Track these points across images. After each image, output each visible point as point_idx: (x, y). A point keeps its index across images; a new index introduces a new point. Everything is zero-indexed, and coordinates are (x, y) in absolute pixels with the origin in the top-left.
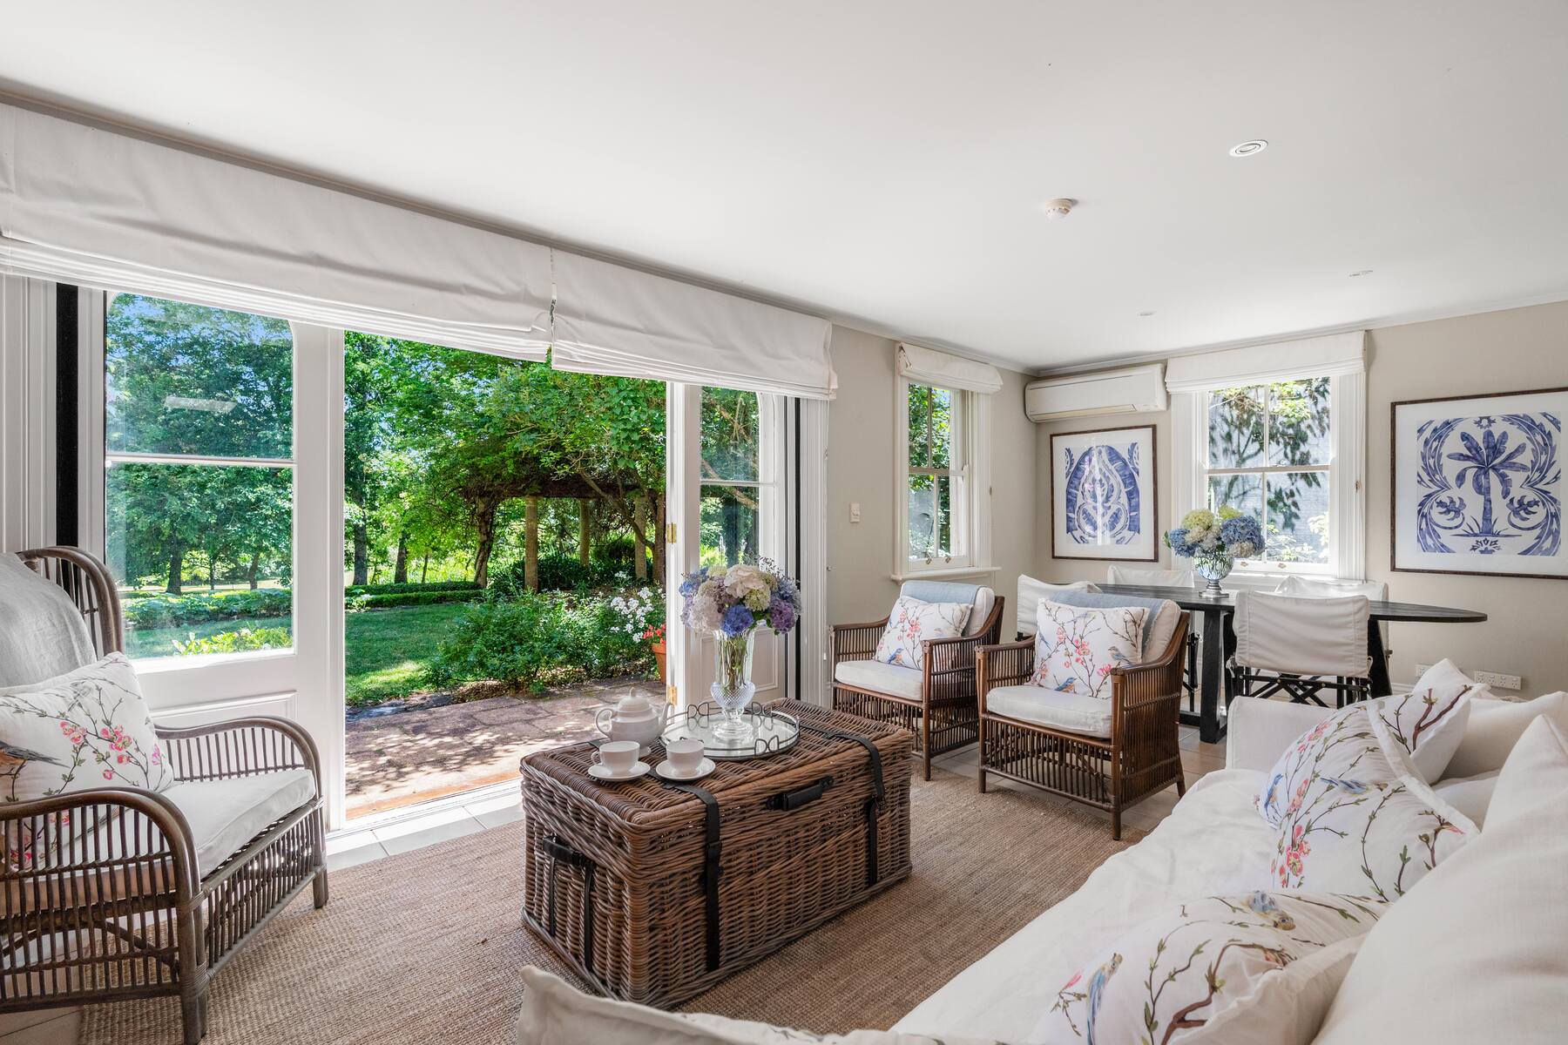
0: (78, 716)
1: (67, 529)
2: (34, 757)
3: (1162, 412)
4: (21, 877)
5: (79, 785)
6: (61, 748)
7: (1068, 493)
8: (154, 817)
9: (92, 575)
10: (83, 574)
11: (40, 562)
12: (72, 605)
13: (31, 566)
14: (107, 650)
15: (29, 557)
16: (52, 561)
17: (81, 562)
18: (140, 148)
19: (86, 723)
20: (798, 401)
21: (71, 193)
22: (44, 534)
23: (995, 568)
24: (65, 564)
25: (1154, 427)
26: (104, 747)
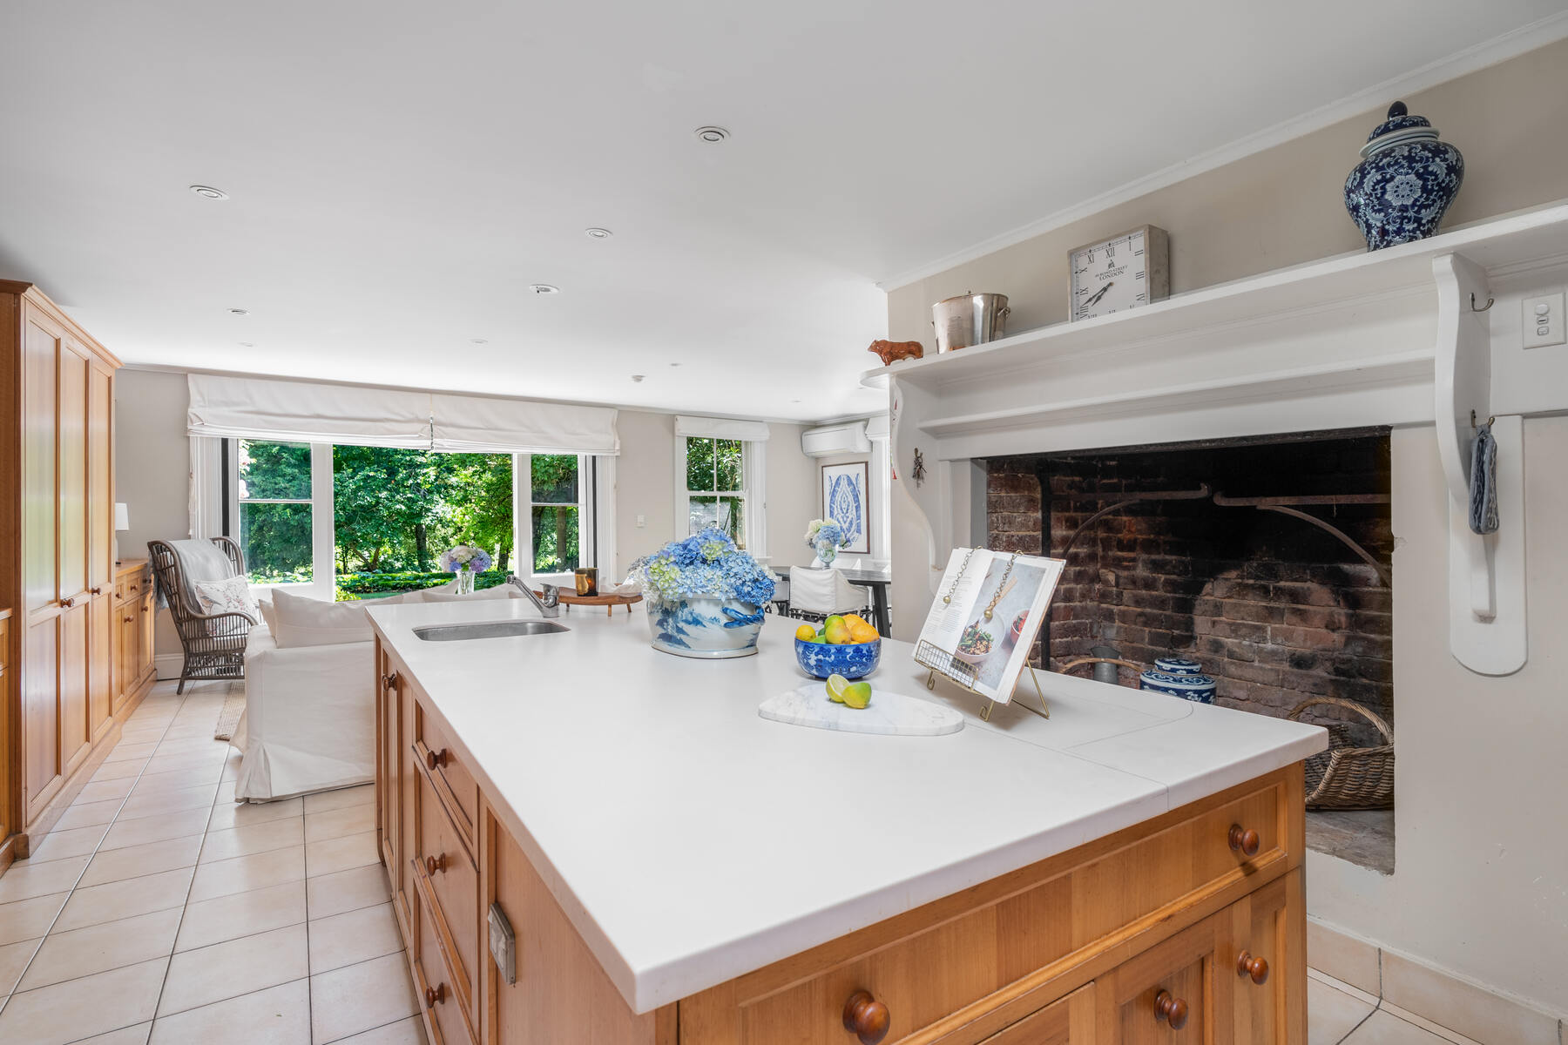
0: (228, 593)
1: (226, 531)
2: (215, 603)
3: (867, 453)
4: (212, 637)
5: (229, 611)
6: (223, 601)
7: (831, 507)
8: (249, 621)
9: (234, 547)
10: (231, 547)
11: (217, 542)
12: (227, 558)
13: (214, 543)
14: (239, 574)
15: (214, 540)
16: (221, 542)
17: (230, 543)
18: (248, 381)
19: (231, 595)
20: (594, 458)
21: (226, 404)
22: (219, 533)
23: (768, 557)
24: (225, 543)
25: (867, 463)
26: (237, 604)
